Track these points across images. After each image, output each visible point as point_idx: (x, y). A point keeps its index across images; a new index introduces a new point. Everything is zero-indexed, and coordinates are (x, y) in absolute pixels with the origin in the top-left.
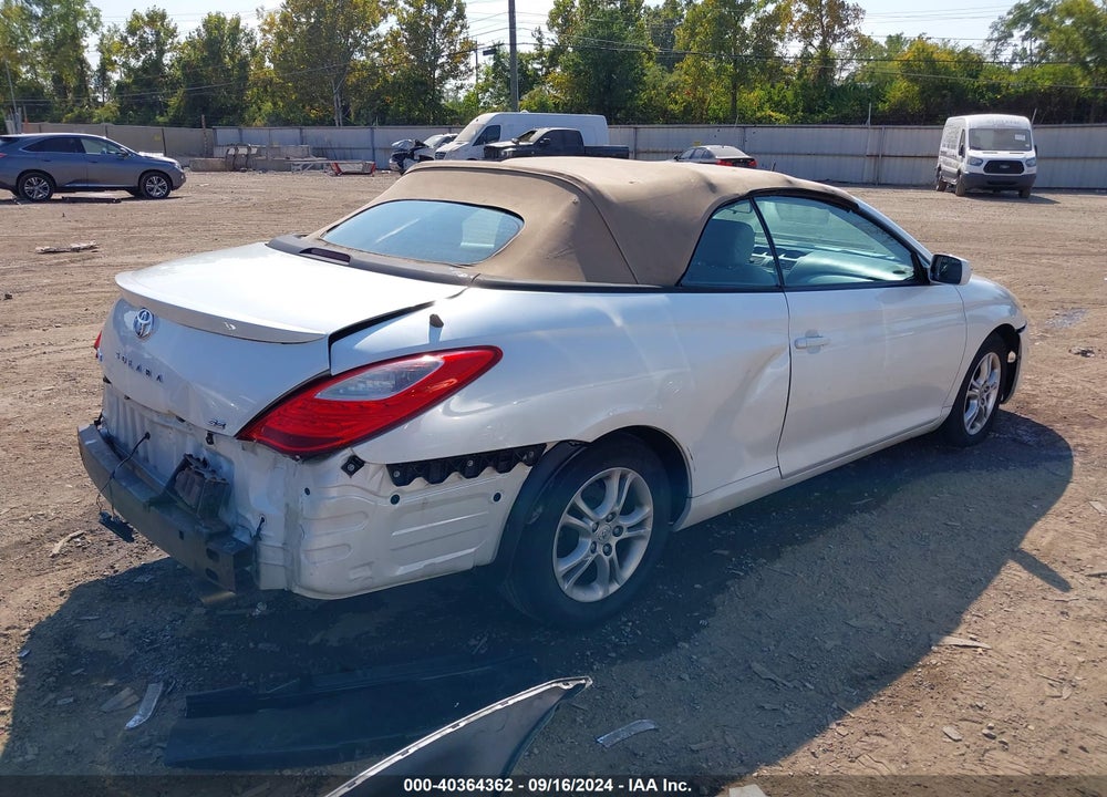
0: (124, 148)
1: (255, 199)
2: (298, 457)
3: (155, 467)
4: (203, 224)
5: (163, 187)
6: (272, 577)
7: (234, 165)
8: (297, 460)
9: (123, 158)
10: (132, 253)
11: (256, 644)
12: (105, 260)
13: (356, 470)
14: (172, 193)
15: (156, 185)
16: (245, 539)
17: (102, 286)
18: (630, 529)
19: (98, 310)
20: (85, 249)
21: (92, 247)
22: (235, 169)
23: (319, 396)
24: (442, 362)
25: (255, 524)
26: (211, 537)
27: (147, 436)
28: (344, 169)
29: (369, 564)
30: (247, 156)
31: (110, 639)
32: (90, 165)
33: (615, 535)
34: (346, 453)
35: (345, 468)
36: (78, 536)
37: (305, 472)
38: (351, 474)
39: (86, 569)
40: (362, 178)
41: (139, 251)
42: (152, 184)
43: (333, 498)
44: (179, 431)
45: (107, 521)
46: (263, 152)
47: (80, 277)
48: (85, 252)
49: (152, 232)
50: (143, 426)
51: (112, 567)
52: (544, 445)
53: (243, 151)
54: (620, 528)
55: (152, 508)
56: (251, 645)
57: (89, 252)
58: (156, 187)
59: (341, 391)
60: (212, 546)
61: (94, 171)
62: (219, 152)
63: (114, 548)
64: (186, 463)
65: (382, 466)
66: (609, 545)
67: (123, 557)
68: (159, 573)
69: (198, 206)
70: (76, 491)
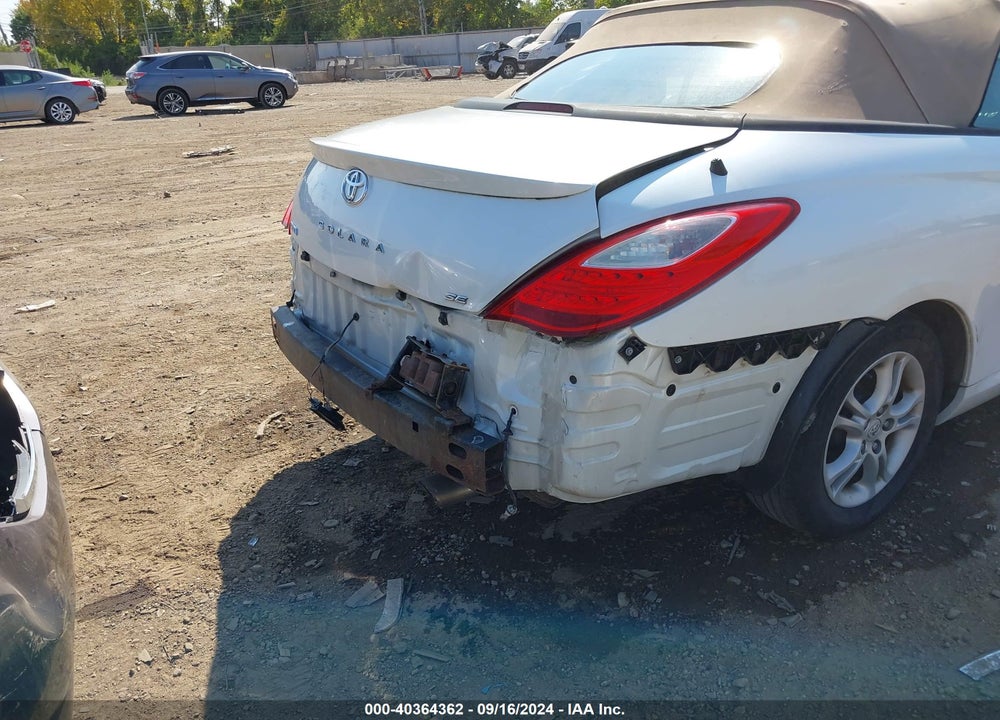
0: (245, 63)
1: (360, 104)
2: (560, 338)
3: (364, 352)
4: (321, 126)
5: (279, 97)
6: (522, 476)
7: (335, 76)
8: (559, 342)
9: (244, 72)
10: (265, 153)
11: (486, 537)
12: (242, 161)
13: (635, 355)
14: (287, 103)
15: (273, 95)
16: (490, 432)
17: (244, 183)
18: (901, 420)
19: (246, 204)
20: (223, 152)
21: (229, 151)
22: (336, 79)
23: (586, 264)
24: (734, 219)
25: (504, 416)
26: (455, 429)
27: (356, 317)
28: (433, 75)
29: (634, 465)
30: (346, 67)
31: (335, 527)
32: (217, 80)
33: (885, 429)
34: (626, 333)
35: (622, 352)
36: (279, 417)
37: (572, 358)
38: (628, 359)
39: (294, 451)
40: (452, 81)
41: (270, 152)
42: (269, 94)
43: (608, 388)
44: (395, 309)
45: (319, 409)
46: (360, 62)
47: (225, 177)
48: (223, 155)
49: (277, 135)
50: (349, 306)
51: (318, 450)
52: (838, 324)
53: (342, 62)
54: (891, 421)
55: (376, 395)
56: (482, 538)
57: (227, 155)
58: (273, 97)
59: (612, 257)
60: (458, 440)
61: (219, 85)
62: (321, 65)
63: (314, 429)
64: (411, 347)
65: (663, 348)
66: (878, 442)
67: (325, 441)
68: (366, 456)
69: (311, 111)
70: (265, 372)
